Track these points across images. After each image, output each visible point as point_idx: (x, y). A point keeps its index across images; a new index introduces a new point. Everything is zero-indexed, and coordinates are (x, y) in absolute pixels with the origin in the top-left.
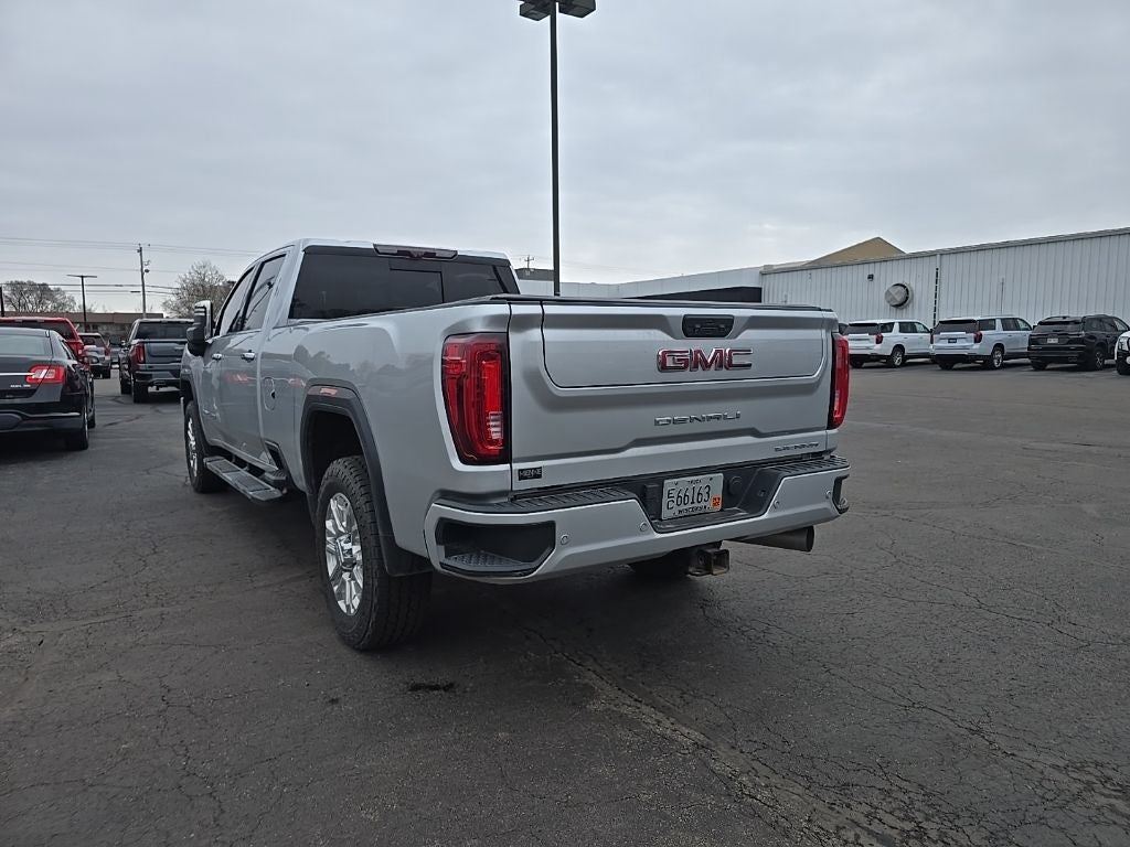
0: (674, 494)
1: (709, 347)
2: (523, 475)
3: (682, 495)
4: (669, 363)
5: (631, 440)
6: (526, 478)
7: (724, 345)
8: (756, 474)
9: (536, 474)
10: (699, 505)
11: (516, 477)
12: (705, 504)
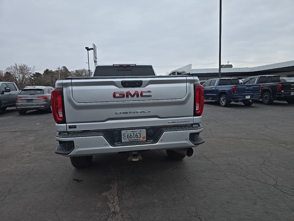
0: (126, 135)
1: (132, 90)
2: (70, 127)
3: (129, 135)
4: (117, 95)
5: (107, 118)
6: (71, 128)
7: (139, 90)
8: (160, 130)
9: (75, 127)
10: (136, 139)
11: (68, 127)
12: (139, 138)
